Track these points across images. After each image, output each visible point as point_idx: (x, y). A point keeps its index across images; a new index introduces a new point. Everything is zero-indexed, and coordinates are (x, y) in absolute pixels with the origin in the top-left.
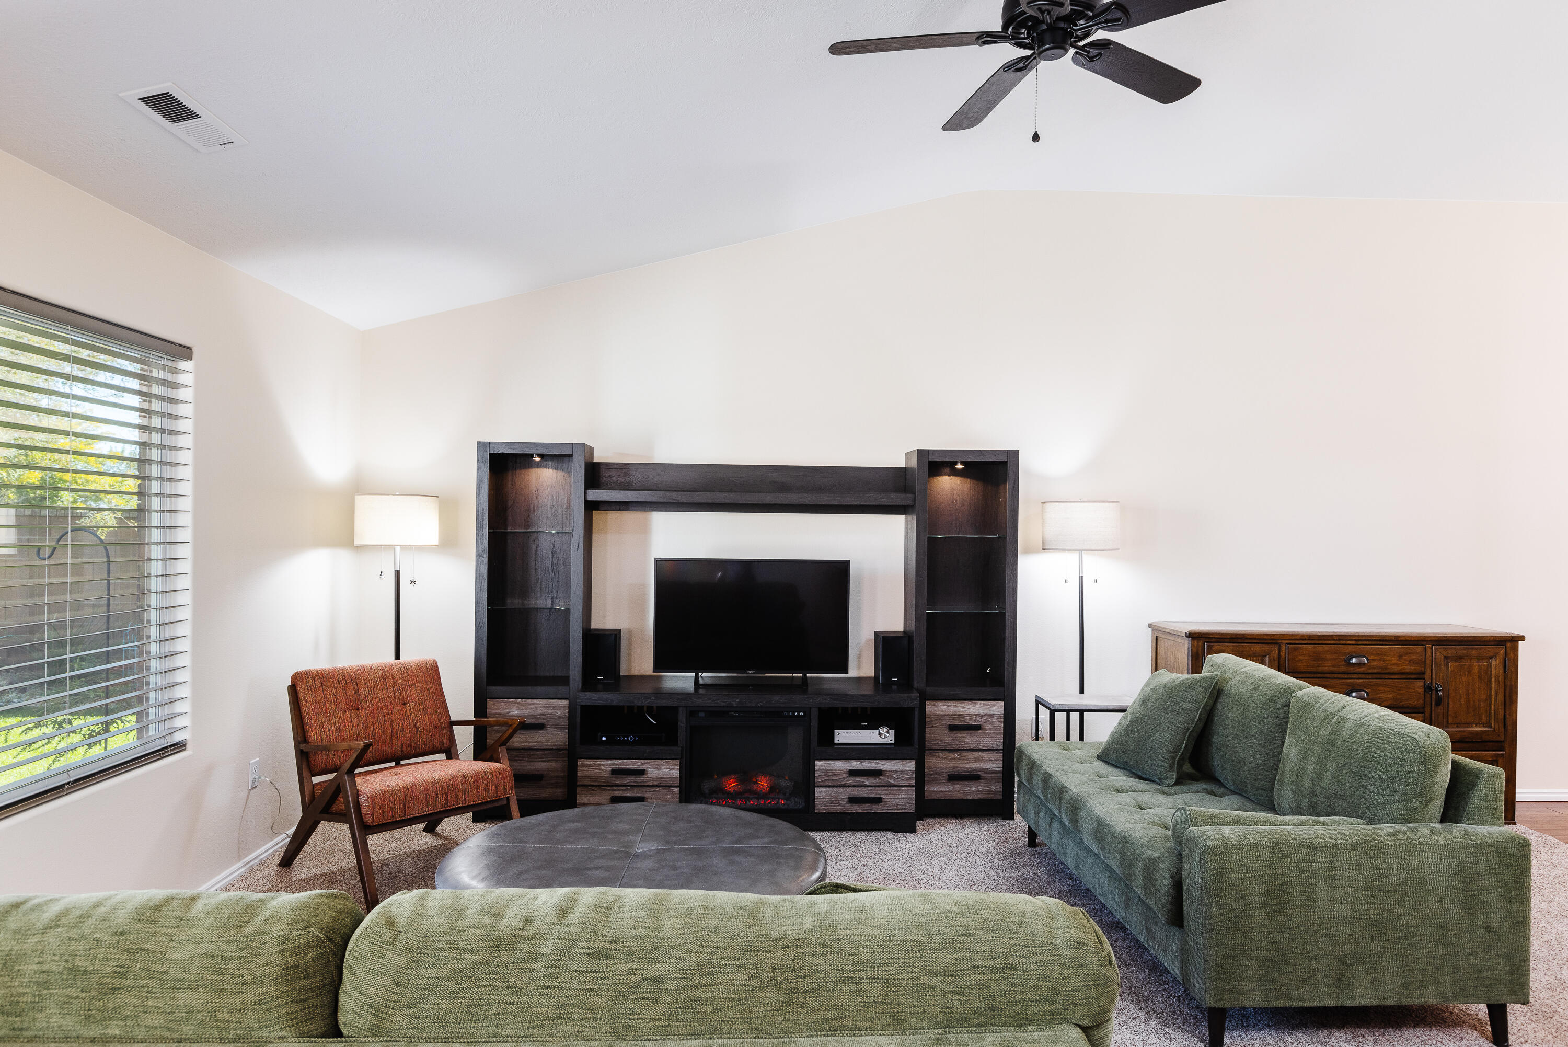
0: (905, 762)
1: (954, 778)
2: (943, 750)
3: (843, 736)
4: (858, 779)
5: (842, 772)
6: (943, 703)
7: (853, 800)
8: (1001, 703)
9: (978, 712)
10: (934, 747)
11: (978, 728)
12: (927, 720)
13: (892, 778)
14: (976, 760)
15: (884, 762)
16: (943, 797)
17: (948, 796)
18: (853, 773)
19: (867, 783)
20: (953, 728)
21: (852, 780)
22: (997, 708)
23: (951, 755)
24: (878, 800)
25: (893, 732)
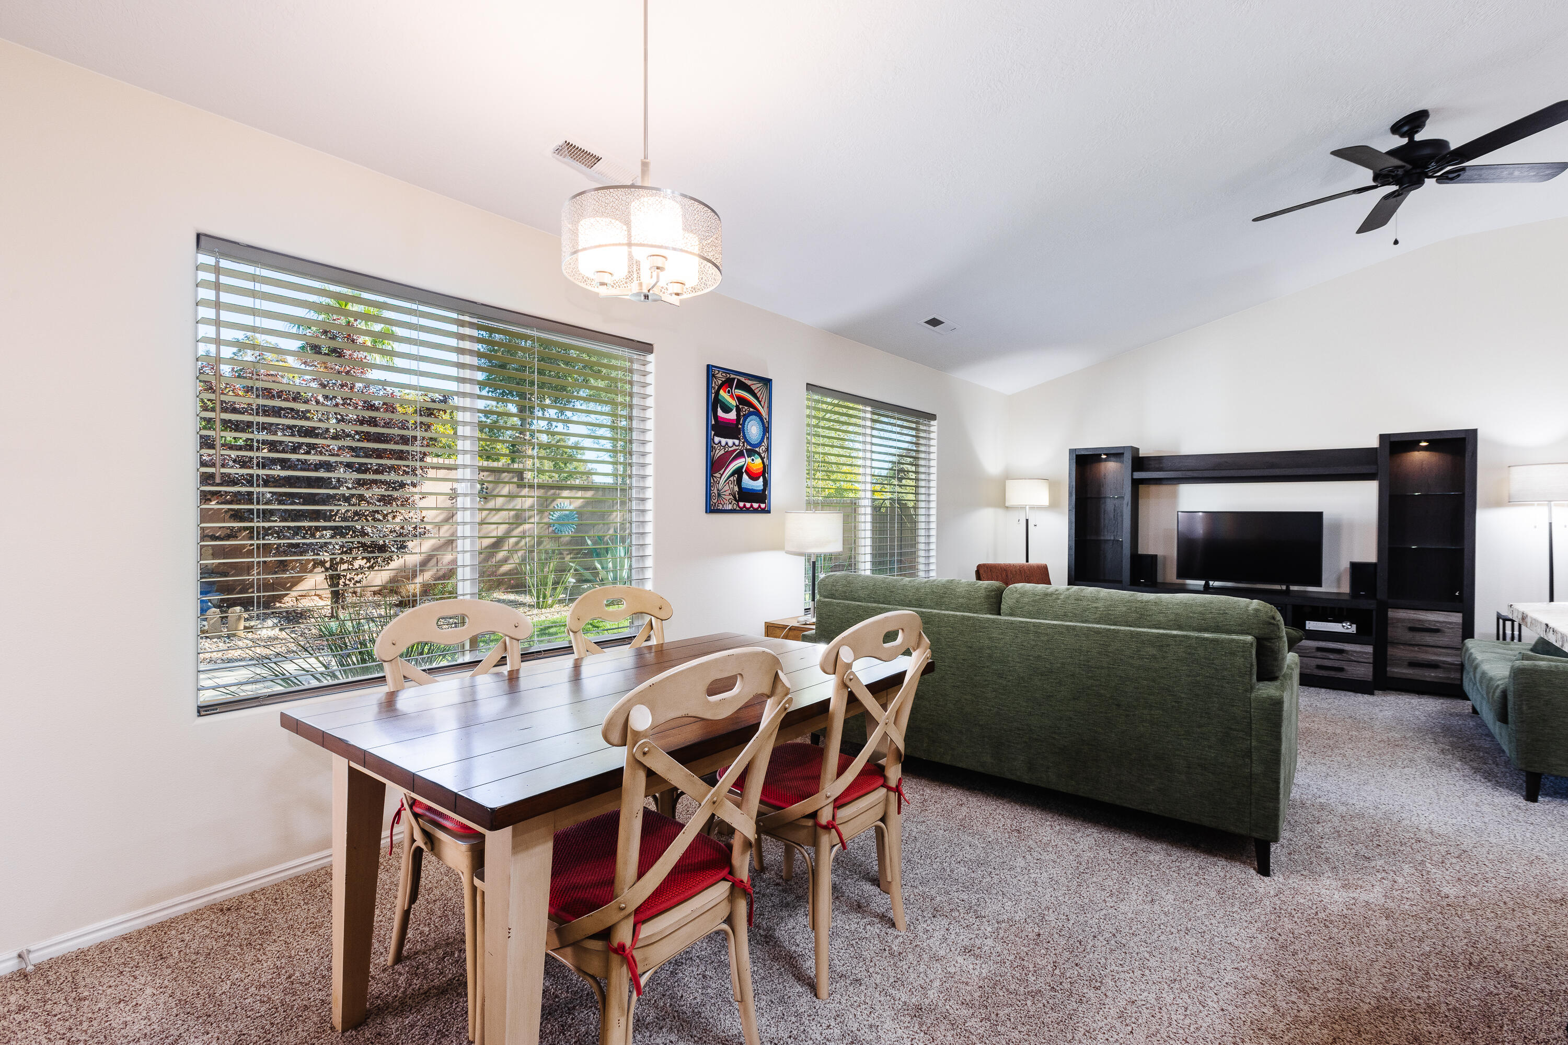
0: (1364, 646)
1: (1413, 664)
2: (1405, 644)
3: (1311, 625)
4: (1325, 654)
5: (1310, 648)
6: (1404, 611)
7: (1319, 667)
8: (1460, 615)
9: (1436, 619)
10: (1395, 641)
11: (1437, 631)
12: (1389, 622)
13: (1352, 655)
14: (1436, 654)
15: (1346, 645)
16: (1404, 677)
17: (1409, 677)
18: (1319, 649)
19: (1332, 657)
20: (1412, 629)
21: (1319, 654)
22: (1457, 618)
23: (1411, 648)
24: (1341, 670)
25: (1354, 626)
